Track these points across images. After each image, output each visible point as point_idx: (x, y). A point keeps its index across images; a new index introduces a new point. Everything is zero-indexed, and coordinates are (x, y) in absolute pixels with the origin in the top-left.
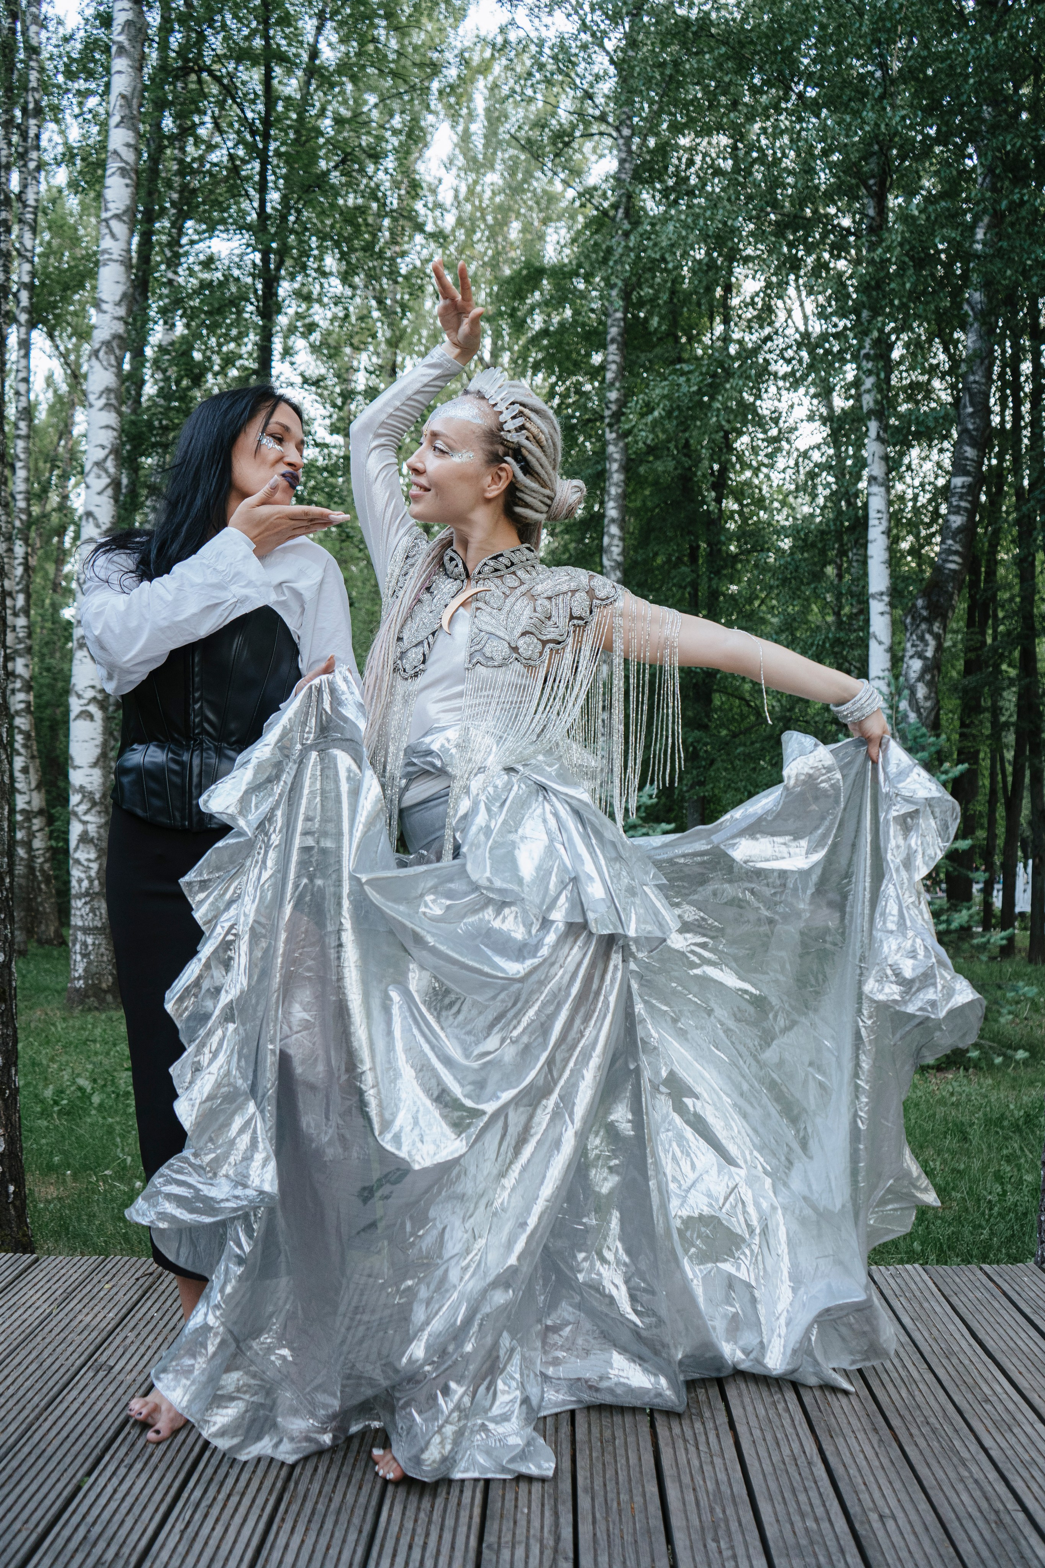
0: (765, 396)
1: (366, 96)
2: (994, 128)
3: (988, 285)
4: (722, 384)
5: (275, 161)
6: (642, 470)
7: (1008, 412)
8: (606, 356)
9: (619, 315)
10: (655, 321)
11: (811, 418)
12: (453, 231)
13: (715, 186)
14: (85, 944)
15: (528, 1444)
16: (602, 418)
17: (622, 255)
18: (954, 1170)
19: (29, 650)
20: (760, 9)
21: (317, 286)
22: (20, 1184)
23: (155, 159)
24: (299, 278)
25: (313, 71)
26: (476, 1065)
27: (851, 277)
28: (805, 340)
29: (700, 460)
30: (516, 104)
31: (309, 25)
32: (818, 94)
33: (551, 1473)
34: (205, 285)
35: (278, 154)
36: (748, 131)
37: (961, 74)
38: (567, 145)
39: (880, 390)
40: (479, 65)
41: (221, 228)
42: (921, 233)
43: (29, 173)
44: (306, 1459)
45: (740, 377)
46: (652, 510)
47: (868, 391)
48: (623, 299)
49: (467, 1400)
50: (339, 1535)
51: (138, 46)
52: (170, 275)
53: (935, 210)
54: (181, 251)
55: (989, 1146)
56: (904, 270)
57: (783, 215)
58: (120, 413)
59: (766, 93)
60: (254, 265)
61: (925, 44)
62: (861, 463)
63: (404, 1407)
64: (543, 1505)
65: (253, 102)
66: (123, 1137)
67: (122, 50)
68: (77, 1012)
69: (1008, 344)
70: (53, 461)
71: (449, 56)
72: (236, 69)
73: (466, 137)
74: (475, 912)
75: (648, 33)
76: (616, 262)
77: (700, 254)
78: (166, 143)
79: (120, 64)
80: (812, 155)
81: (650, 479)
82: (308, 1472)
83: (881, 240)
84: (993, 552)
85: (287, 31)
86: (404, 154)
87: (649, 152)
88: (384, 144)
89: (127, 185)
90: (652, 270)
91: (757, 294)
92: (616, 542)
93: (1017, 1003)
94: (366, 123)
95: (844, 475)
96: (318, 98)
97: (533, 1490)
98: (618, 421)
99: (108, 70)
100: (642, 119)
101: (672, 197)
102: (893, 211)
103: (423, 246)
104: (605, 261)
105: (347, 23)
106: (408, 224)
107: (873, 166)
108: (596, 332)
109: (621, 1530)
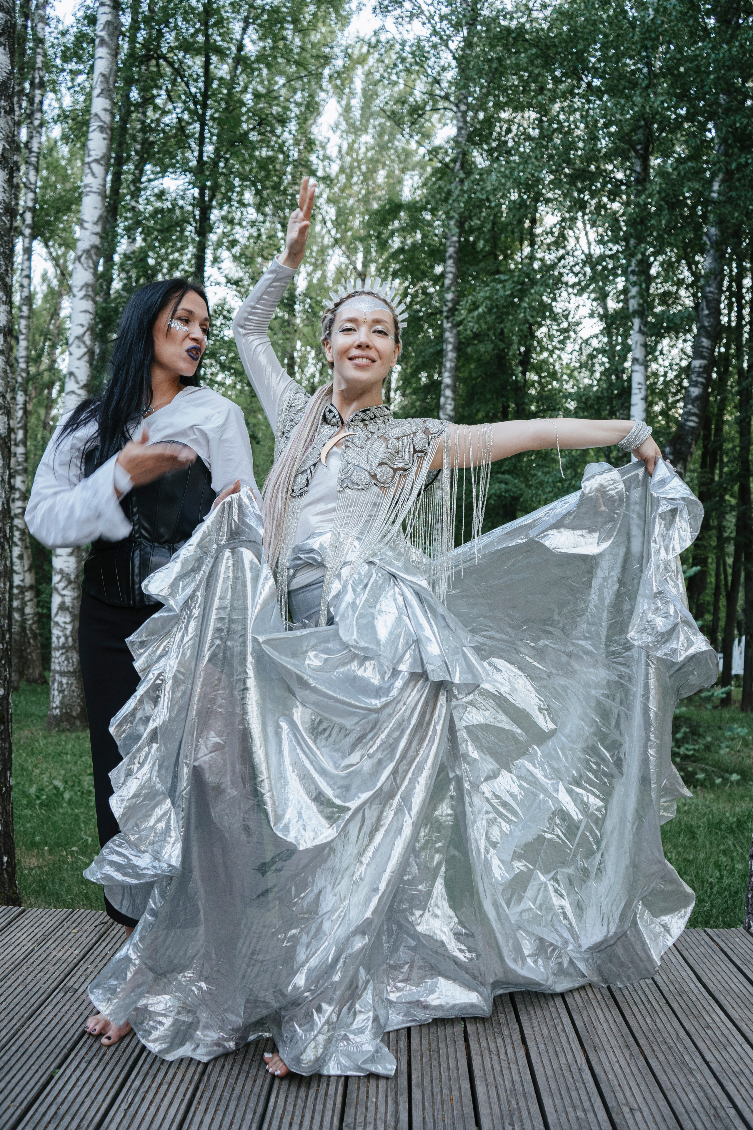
0: (559, 299)
1: (277, 79)
2: (728, 111)
3: (721, 223)
4: (528, 290)
5: (211, 124)
6: (469, 350)
7: (734, 314)
8: (445, 267)
9: (455, 239)
10: (481, 244)
11: (591, 316)
12: (337, 176)
13: (526, 148)
14: (61, 684)
15: (377, 1051)
16: (441, 312)
17: (458, 196)
18: (685, 860)
19: (24, 469)
20: (562, 22)
21: (239, 214)
22: (11, 855)
23: (125, 120)
24: (226, 208)
25: (240, 60)
26: (343, 774)
27: (623, 215)
28: (589, 260)
29: (511, 343)
30: (385, 87)
31: (237, 27)
32: (602, 84)
33: (393, 1073)
34: (157, 211)
35: (212, 118)
36: (551, 109)
37: (704, 72)
38: (420, 116)
39: (641, 296)
40: (358, 58)
41: (171, 170)
42: (674, 185)
43: (35, 129)
44: (216, 1059)
45: (542, 285)
46: (476, 379)
47: (634, 297)
48: (458, 227)
49: (334, 1017)
50: (239, 1115)
51: (115, 39)
52: (133, 203)
53: (684, 169)
54: (142, 186)
55: (711, 843)
56: (661, 211)
57: (574, 169)
58: (95, 302)
59: (565, 82)
60: (194, 198)
61: (679, 50)
62: (627, 349)
63: (287, 1022)
64: (387, 1096)
65: (196, 80)
66: (86, 823)
67: (103, 42)
68: (54, 732)
69: (734, 265)
70: (46, 335)
71: (337, 51)
72: (184, 57)
73: (348, 109)
74: (345, 664)
75: (480, 38)
76: (454, 201)
77: (514, 196)
78: (132, 108)
79: (102, 52)
80: (596, 127)
81: (475, 356)
82: (218, 1069)
83: (645, 189)
84: (721, 414)
85: (222, 31)
86: (303, 120)
87: (480, 122)
88: (288, 113)
89: (104, 139)
90: (480, 207)
91: (555, 226)
92: (449, 401)
93: (733, 739)
94: (276, 98)
95: (614, 357)
96: (242, 79)
97: (380, 1086)
98: (453, 315)
99: (92, 56)
100: (475, 99)
101: (495, 155)
102: (653, 168)
104: (446, 200)
105: (264, 26)
106: (305, 171)
107: (640, 136)
108: (438, 251)
109: (443, 1116)
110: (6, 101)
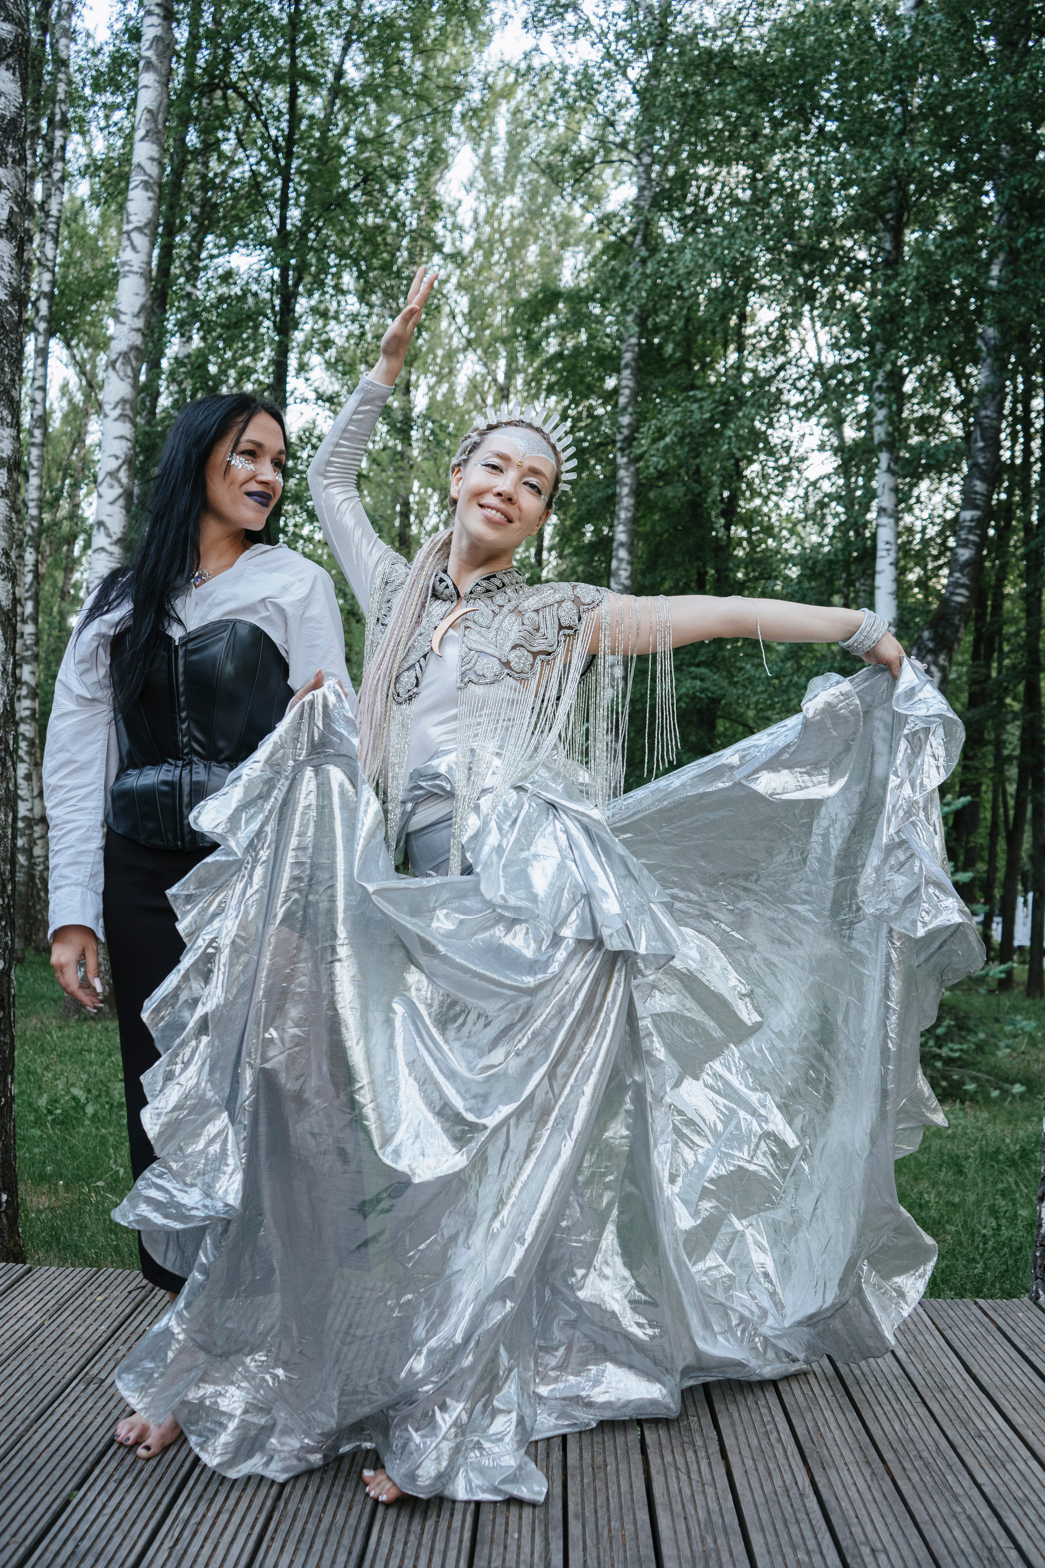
0: (777, 425)
1: (390, 118)
2: (1012, 167)
3: (1001, 321)
4: (734, 412)
5: (297, 179)
6: (652, 495)
7: (1019, 448)
8: (619, 380)
9: (634, 340)
10: (669, 348)
11: (822, 448)
12: (471, 252)
13: (732, 216)
15: (520, 1467)
16: (614, 442)
17: (639, 282)
18: (949, 1203)
19: (36, 657)
20: (784, 43)
21: (335, 304)
22: (13, 1192)
23: (178, 172)
24: (316, 295)
25: (338, 91)
26: (480, 1078)
27: (865, 310)
28: (818, 370)
29: (710, 486)
30: (538, 130)
31: (335, 45)
32: (838, 128)
33: (542, 1498)
34: (221, 299)
35: (300, 172)
36: (768, 163)
37: (980, 113)
38: (587, 170)
39: (891, 421)
40: (502, 90)
41: (241, 242)
42: (937, 269)
43: (53, 184)
44: (296, 1478)
45: (753, 406)
46: (661, 535)
47: (880, 423)
48: (639, 325)
49: (464, 1417)
50: (328, 1556)
51: (166, 61)
52: (189, 288)
53: (951, 246)
54: (201, 264)
55: (985, 1180)
56: (919, 304)
57: (799, 246)
58: (135, 425)
59: (787, 125)
60: (273, 282)
61: (946, 83)
62: (871, 494)
63: (398, 1425)
64: (533, 1531)
65: (277, 119)
66: (116, 1148)
67: (149, 65)
68: (72, 1021)
69: (1020, 379)
70: (66, 470)
71: (473, 80)
72: (261, 86)
73: (487, 160)
74: (485, 929)
75: (671, 64)
76: (632, 288)
77: (716, 282)
78: (189, 157)
79: (147, 79)
80: (830, 187)
81: (660, 503)
82: (298, 1492)
83: (897, 274)
84: (1000, 585)
85: (314, 51)
86: (425, 176)
87: (669, 180)
88: (405, 165)
89: (150, 199)
90: (668, 297)
91: (772, 324)
92: (624, 565)
93: (1015, 1036)
94: (388, 144)
95: (853, 505)
96: (341, 119)
97: (524, 1516)
98: (630, 446)
99: (135, 84)
100: (662, 148)
101: (690, 225)
102: (909, 246)
103: (440, 267)
104: (622, 287)
105: (373, 45)
106: (426, 245)
107: (890, 200)
108: (610, 357)
109: (612, 1558)
110: (14, 146)
